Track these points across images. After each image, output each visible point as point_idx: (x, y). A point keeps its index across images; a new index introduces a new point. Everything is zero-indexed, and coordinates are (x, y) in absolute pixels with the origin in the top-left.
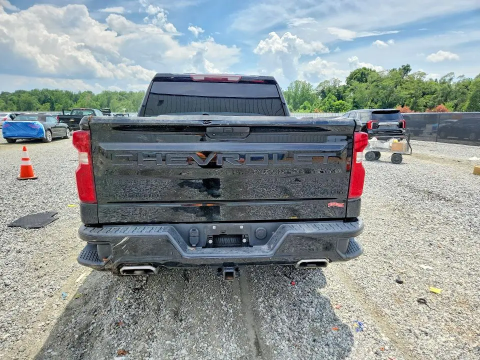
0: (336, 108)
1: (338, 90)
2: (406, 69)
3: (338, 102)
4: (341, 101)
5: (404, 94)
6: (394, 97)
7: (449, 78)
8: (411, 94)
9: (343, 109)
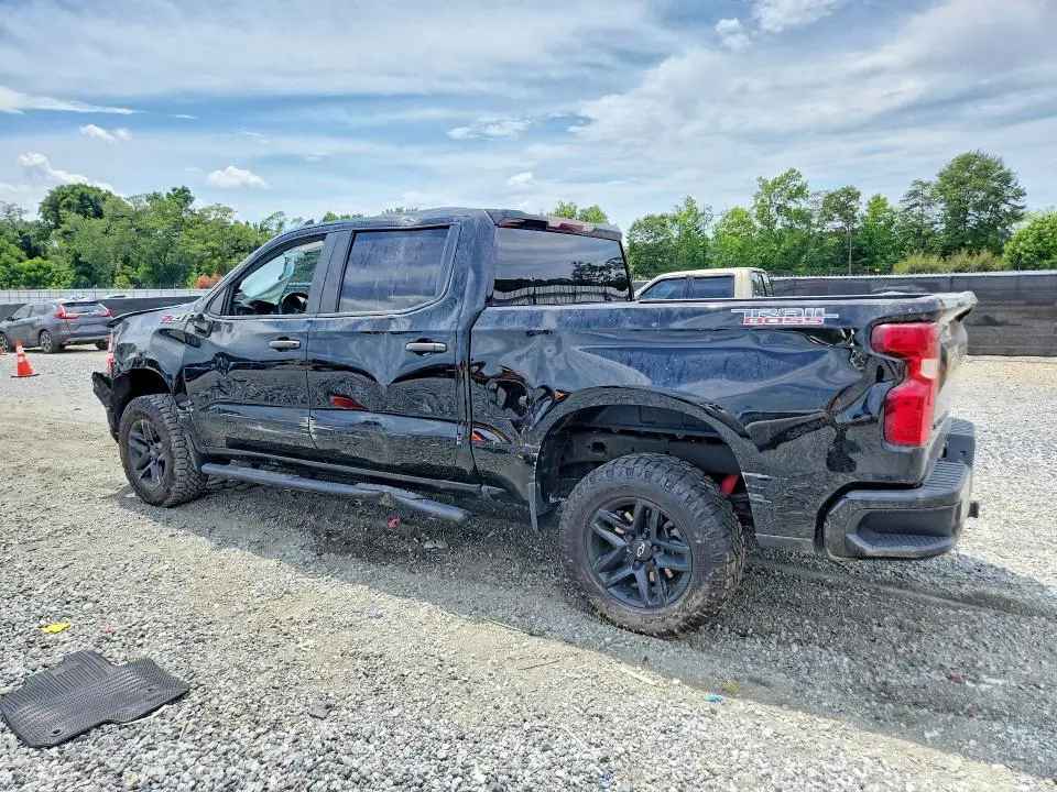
0: (29, 278)
1: (21, 233)
2: (183, 196)
3: (28, 263)
4: (38, 260)
5: (197, 248)
6: (177, 255)
7: (276, 222)
8: (213, 249)
9: (50, 281)
